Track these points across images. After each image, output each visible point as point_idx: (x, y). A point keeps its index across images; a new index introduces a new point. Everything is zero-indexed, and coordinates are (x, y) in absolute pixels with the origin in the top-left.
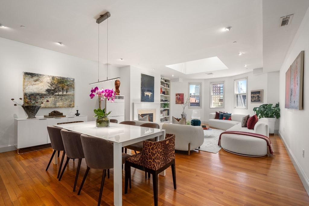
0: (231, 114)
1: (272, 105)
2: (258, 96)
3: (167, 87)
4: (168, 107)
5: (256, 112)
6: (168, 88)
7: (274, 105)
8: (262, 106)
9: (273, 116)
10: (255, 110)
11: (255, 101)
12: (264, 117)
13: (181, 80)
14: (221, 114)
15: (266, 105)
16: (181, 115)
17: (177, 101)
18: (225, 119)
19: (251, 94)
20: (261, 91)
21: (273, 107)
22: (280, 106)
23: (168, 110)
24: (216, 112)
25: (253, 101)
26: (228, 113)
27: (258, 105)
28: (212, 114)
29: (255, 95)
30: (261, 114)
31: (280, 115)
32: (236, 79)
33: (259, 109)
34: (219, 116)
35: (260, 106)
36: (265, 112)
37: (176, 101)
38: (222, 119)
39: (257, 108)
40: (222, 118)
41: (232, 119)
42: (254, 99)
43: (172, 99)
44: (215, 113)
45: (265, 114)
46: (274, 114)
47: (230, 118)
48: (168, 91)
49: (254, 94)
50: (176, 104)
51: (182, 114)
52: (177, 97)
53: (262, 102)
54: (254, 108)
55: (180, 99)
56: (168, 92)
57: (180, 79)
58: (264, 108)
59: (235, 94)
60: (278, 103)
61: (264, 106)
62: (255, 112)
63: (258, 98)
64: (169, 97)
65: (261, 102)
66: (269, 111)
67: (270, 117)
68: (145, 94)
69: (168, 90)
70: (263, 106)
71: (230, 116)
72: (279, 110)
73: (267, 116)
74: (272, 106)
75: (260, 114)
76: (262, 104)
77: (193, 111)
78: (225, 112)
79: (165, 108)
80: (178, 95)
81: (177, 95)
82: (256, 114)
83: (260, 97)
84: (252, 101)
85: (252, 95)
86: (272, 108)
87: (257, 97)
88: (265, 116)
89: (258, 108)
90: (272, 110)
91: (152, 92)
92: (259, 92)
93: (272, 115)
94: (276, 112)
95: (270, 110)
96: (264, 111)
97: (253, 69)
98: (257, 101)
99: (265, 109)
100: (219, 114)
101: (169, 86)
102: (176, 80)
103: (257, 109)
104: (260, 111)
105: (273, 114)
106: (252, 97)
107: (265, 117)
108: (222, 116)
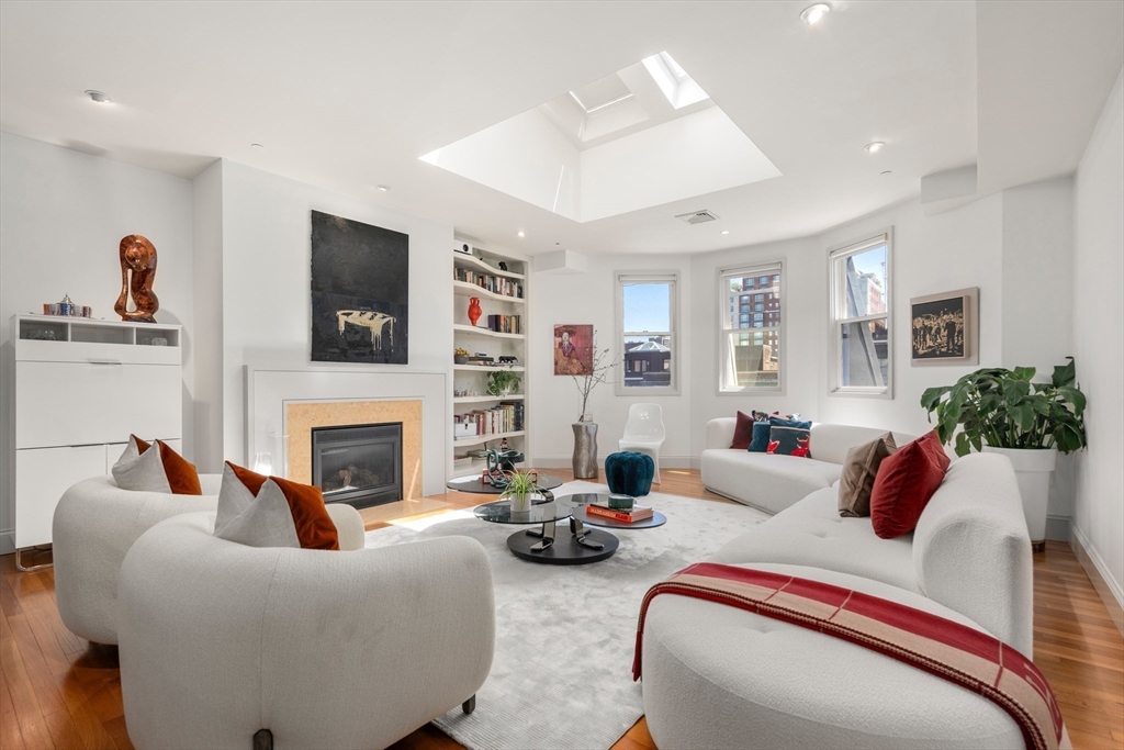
0: (807, 425)
1: (1031, 371)
2: (950, 327)
3: (511, 294)
4: (516, 388)
5: (941, 416)
6: (515, 299)
7: (1044, 375)
8: (970, 378)
9: (1040, 438)
10: (935, 404)
11: (932, 354)
12: (984, 441)
13: (572, 260)
14: (759, 422)
15: (996, 373)
16: (574, 426)
17: (560, 362)
18: (776, 452)
19: (914, 317)
20: (969, 298)
21: (1038, 387)
22: (1077, 379)
23: (518, 405)
24: (739, 414)
25: (921, 352)
26: (796, 418)
27: (948, 374)
28: (716, 425)
29: (933, 323)
30: (968, 426)
31: (1083, 432)
32: (834, 245)
33: (953, 396)
34: (752, 434)
35: (963, 382)
36: (990, 415)
37: (556, 363)
38: (765, 451)
39: (941, 391)
40: (762, 447)
41: (812, 447)
42: (930, 343)
43: (538, 349)
44: (734, 420)
45: (989, 428)
46: (1046, 424)
47: (805, 445)
48: (521, 314)
49: (928, 318)
50: (556, 373)
51: (576, 422)
52: (561, 344)
53: (974, 358)
54: (929, 390)
55: (575, 351)
56: (518, 318)
57: (567, 252)
58: (984, 389)
59: (836, 322)
60: (1066, 363)
61: (984, 381)
62: (935, 414)
63: (950, 336)
64: (523, 340)
65: (969, 355)
66: (1019, 409)
67: (1022, 446)
68: (342, 320)
69: (518, 311)
70: (980, 381)
71: (805, 436)
72: (1081, 402)
73: (1002, 437)
74: (1034, 380)
75: (960, 428)
76: (971, 369)
77: (634, 407)
78: (782, 416)
79: (497, 393)
80: (566, 335)
81: (558, 332)
82: (936, 422)
83: (961, 332)
84: (916, 355)
85: (919, 323)
86: (1032, 392)
87: (944, 333)
88: (988, 437)
89: (949, 388)
90: (1032, 400)
91: (390, 314)
92: (954, 305)
93: (1034, 431)
94: (1060, 413)
95: (1022, 403)
96: (984, 412)
97: (924, 178)
98: (943, 355)
99: (989, 398)
100: (751, 422)
101: (525, 291)
102: (553, 258)
103: (946, 398)
104: (960, 412)
105: (1041, 426)
106: (915, 332)
107: (991, 444)
108: (765, 431)
